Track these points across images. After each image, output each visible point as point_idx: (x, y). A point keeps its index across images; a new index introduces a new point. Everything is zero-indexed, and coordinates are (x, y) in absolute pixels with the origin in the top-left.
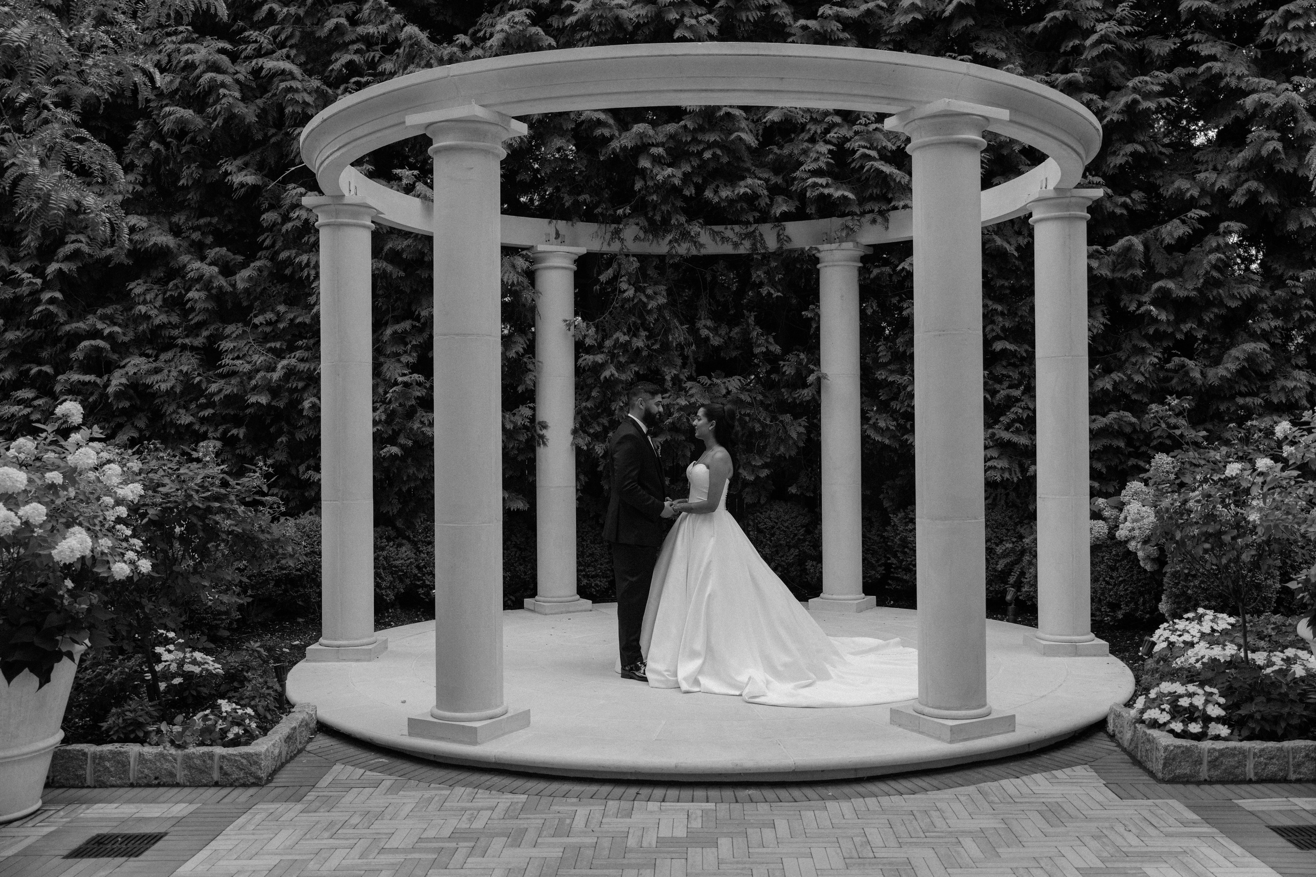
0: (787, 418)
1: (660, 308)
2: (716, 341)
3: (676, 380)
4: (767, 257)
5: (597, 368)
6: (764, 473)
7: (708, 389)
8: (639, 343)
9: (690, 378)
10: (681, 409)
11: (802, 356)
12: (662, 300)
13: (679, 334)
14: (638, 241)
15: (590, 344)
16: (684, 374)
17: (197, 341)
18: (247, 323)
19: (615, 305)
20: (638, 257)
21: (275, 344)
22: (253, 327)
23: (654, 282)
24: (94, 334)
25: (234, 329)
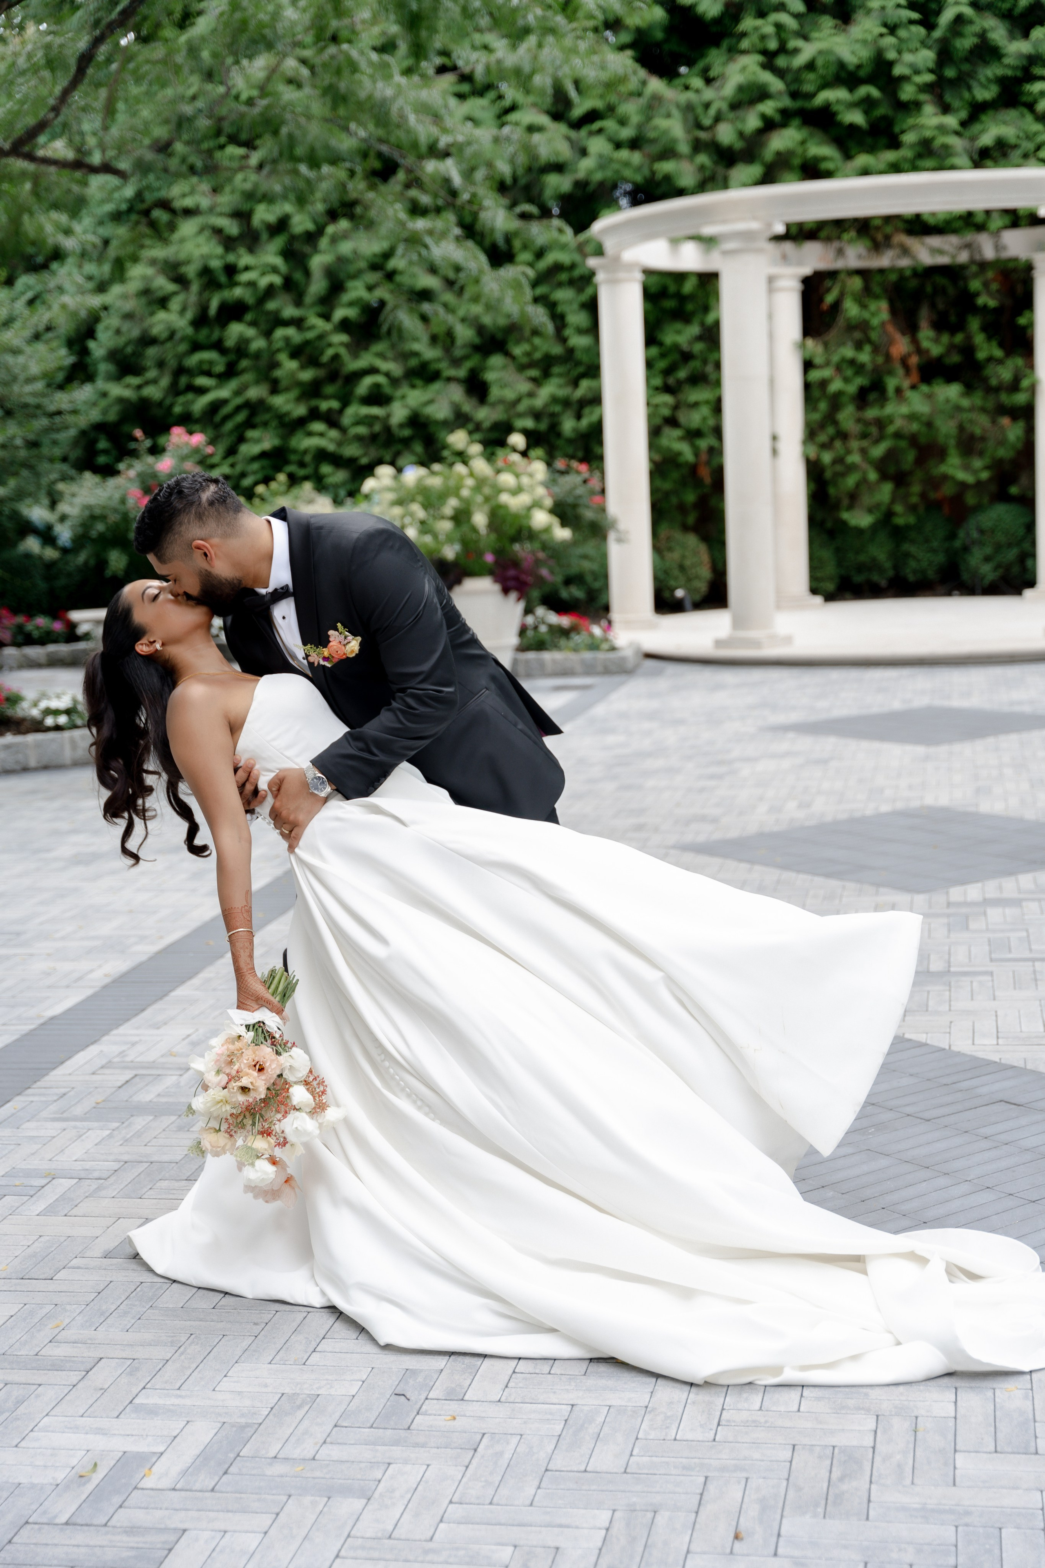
0: (1005, 421)
1: (883, 324)
2: (936, 350)
3: (899, 391)
4: (983, 265)
5: (824, 384)
6: (985, 475)
7: (930, 397)
8: (864, 357)
9: (913, 387)
10: (904, 417)
11: (1020, 361)
12: (885, 315)
13: (901, 346)
14: (860, 257)
15: (818, 360)
16: (906, 384)
17: (462, 372)
18: (507, 354)
19: (841, 322)
20: (860, 272)
21: (534, 373)
22: (513, 358)
23: (876, 297)
24: (373, 371)
25: (496, 360)
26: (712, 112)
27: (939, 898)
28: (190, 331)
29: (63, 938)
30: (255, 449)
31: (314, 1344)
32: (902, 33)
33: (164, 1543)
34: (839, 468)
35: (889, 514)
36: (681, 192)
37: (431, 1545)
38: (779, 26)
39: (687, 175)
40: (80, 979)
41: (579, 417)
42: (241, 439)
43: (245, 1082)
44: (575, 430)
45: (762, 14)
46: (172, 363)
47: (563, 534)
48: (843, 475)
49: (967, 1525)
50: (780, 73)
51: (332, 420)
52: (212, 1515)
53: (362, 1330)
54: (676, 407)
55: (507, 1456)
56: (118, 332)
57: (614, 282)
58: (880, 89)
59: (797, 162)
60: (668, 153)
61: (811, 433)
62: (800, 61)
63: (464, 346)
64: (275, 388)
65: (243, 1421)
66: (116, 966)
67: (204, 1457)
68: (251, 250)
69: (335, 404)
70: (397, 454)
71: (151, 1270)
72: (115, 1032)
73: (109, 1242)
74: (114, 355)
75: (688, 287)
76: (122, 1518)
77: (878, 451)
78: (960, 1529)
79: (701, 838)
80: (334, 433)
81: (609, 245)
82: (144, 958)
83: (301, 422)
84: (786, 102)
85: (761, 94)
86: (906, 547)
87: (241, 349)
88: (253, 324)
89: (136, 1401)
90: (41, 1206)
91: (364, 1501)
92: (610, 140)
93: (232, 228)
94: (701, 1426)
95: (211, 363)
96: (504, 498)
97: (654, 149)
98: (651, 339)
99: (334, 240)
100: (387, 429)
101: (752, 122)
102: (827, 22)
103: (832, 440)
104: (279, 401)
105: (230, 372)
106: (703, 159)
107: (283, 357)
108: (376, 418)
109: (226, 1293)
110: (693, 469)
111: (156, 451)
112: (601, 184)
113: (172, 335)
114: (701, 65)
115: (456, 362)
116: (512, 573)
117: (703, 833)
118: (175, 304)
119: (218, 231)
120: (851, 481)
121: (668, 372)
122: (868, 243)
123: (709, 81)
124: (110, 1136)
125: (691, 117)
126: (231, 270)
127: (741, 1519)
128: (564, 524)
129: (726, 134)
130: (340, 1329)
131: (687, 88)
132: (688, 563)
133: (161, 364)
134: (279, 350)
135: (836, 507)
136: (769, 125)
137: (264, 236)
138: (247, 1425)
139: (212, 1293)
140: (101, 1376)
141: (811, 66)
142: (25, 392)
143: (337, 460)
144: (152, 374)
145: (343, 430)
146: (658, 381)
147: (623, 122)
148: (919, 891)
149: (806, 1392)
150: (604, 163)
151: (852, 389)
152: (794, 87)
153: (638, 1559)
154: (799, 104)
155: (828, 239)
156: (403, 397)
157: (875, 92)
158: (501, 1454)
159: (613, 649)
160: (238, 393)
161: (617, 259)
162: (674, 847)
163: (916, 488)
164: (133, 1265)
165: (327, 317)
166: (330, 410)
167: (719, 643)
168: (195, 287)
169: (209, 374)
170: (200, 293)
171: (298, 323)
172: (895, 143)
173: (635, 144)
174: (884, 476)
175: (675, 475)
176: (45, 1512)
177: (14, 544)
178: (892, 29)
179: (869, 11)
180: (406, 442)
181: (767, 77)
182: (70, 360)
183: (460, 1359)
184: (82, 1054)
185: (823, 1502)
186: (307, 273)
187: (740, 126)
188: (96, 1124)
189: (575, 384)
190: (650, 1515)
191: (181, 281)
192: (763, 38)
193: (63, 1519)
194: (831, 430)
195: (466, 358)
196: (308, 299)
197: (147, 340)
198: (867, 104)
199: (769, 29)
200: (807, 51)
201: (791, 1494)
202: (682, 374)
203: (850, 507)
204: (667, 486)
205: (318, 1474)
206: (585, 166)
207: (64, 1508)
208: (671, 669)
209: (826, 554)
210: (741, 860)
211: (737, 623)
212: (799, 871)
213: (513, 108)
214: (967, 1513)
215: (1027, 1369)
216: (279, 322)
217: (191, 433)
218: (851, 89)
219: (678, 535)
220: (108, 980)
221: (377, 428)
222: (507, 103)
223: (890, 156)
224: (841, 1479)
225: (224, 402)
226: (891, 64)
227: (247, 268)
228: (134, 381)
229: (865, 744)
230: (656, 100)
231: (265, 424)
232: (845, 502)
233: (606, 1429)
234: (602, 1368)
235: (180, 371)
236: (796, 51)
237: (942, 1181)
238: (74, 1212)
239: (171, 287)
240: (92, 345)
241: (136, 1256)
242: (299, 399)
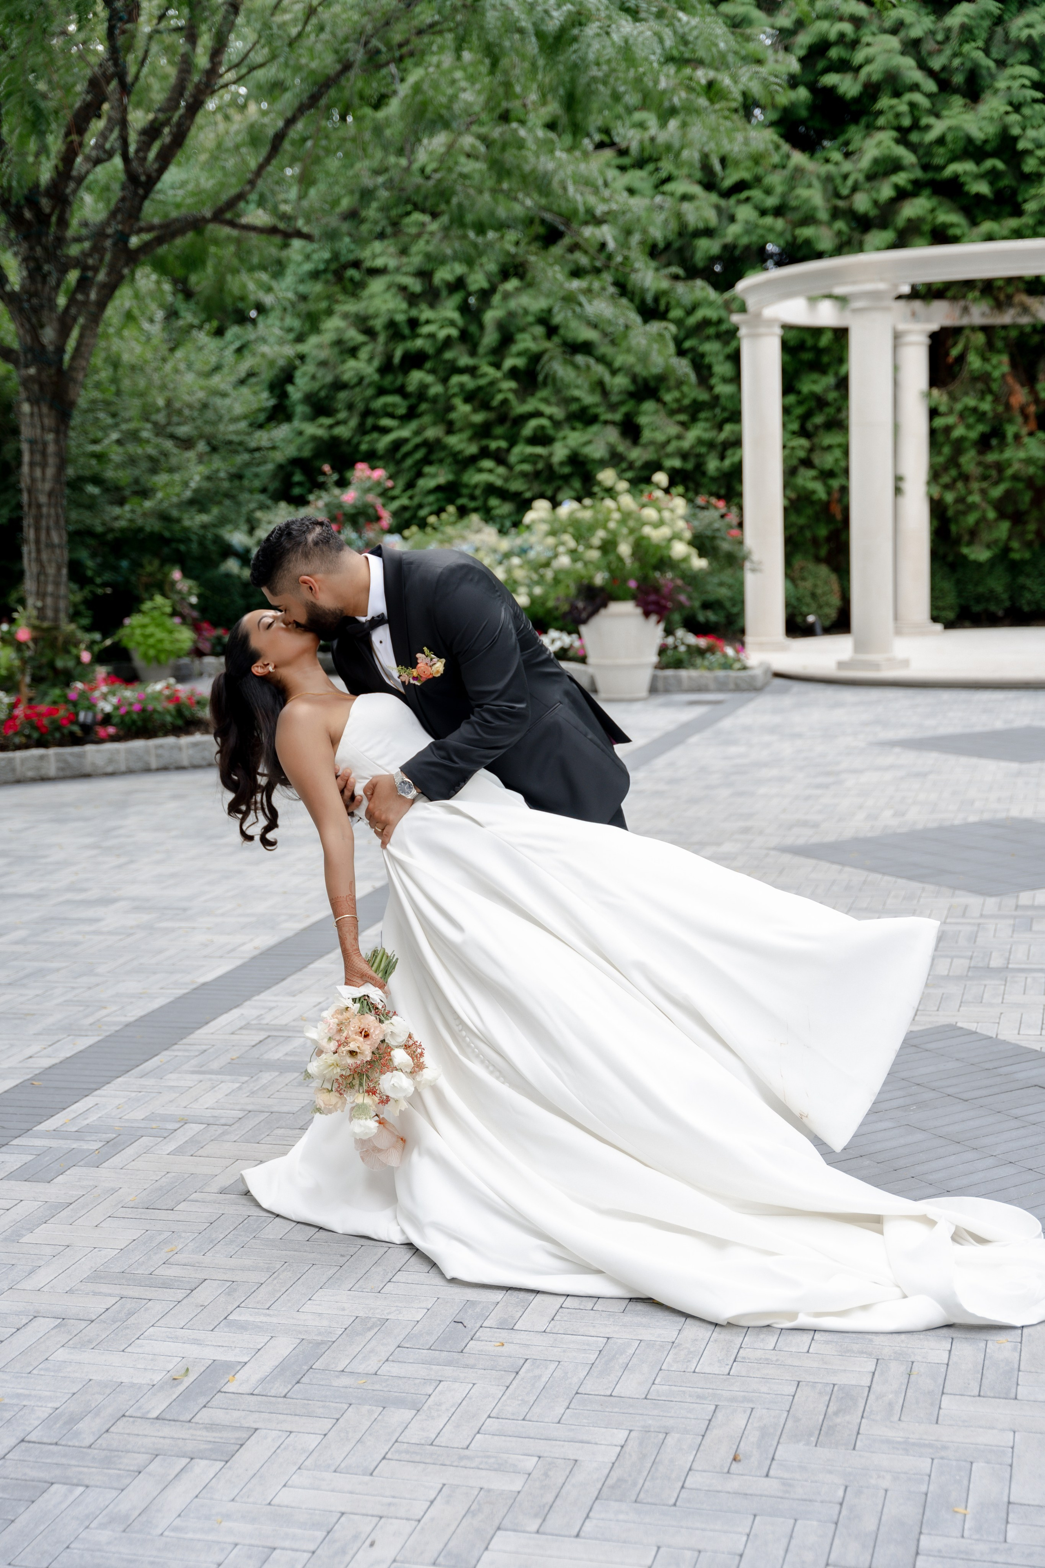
1: (1003, 376)
3: (1017, 437)
5: (948, 429)
8: (986, 406)
9: (1031, 434)
10: (1021, 461)
12: (1005, 368)
13: (1020, 396)
14: (983, 314)
15: (943, 409)
16: (1024, 431)
17: (618, 416)
18: (659, 400)
19: (965, 374)
20: (985, 329)
21: (683, 417)
22: (664, 404)
23: (999, 352)
24: (538, 414)
25: (649, 406)
26: (850, 182)
27: (1009, 902)
28: (376, 377)
29: (223, 915)
30: (432, 483)
31: (390, 1275)
32: (1027, 111)
33: (237, 1439)
34: (961, 507)
35: (1007, 550)
36: (819, 255)
37: (466, 1452)
38: (912, 105)
39: (824, 238)
40: (233, 950)
41: (722, 458)
42: (419, 474)
43: (353, 1046)
44: (718, 469)
45: (897, 94)
46: (361, 406)
47: (699, 563)
48: (965, 513)
49: (942, 1458)
50: (912, 147)
51: (500, 458)
52: (281, 1417)
53: (434, 1265)
54: (811, 450)
55: (544, 1379)
56: (314, 377)
57: (755, 336)
58: (1005, 162)
59: (926, 228)
60: (809, 220)
61: (935, 474)
62: (931, 136)
63: (621, 393)
64: (450, 429)
65: (319, 1338)
66: (265, 940)
67: (281, 1368)
68: (432, 306)
69: (503, 444)
70: (558, 489)
71: (259, 1206)
72: (256, 998)
73: (225, 1180)
74: (310, 399)
75: (825, 341)
76: (205, 1416)
77: (997, 492)
78: (935, 1461)
79: (801, 841)
80: (501, 470)
81: (751, 303)
82: (290, 934)
83: (473, 460)
84: (918, 174)
85: (896, 166)
86: (1021, 580)
87: (421, 394)
88: (432, 371)
89: (230, 1317)
90: (172, 1146)
91: (414, 1412)
92: (756, 207)
93: (416, 285)
94: (719, 1361)
95: (394, 405)
96: (647, 530)
97: (796, 216)
98: (788, 388)
99: (506, 296)
100: (549, 466)
101: (886, 192)
102: (958, 101)
103: (954, 481)
104: (454, 441)
105: (411, 414)
106: (840, 225)
107: (457, 402)
108: (540, 456)
109: (321, 1228)
110: (826, 506)
111: (343, 483)
112: (747, 248)
113: (361, 380)
114: (841, 139)
115: (613, 407)
116: (652, 598)
117: (803, 837)
118: (364, 354)
119: (403, 289)
120: (971, 519)
121: (805, 418)
122: (991, 302)
123: (847, 155)
124: (239, 1088)
125: (830, 187)
126: (414, 323)
127: (742, 1444)
128: (701, 555)
129: (862, 203)
130: (415, 1263)
131: (827, 161)
132: (819, 591)
133: (350, 407)
134: (454, 395)
135: (957, 542)
136: (902, 195)
137: (444, 293)
138: (323, 1342)
139: (308, 1228)
140: (203, 1295)
141: (941, 141)
142: (230, 430)
143: (503, 494)
144: (342, 415)
145: (510, 467)
146: (795, 426)
147: (768, 192)
148: (991, 895)
149: (817, 1336)
150: (749, 228)
151: (973, 435)
152: (925, 160)
153: (645, 1473)
154: (930, 175)
155: (954, 298)
156: (564, 438)
157: (1000, 165)
158: (540, 1377)
159: (745, 668)
160: (417, 433)
161: (758, 315)
162: (774, 849)
163: (1032, 527)
164: (244, 1200)
165: (497, 366)
166: (499, 449)
167: (841, 665)
168: (382, 339)
169: (392, 416)
170: (386, 344)
171: (472, 371)
172: (1018, 212)
173: (779, 211)
174: (1002, 515)
175: (809, 511)
176: (140, 1408)
177: (216, 565)
178: (1017, 107)
179: (996, 91)
180: (566, 479)
181: (901, 151)
182: (272, 402)
183: (516, 1293)
184: (225, 1016)
185: (817, 1432)
186: (481, 327)
187: (874, 195)
188: (228, 1078)
189: (720, 428)
190: (662, 1436)
191: (370, 333)
192: (898, 115)
193: (154, 1414)
194: (953, 472)
195: (622, 403)
196: (481, 350)
197: (339, 385)
198: (992, 176)
199: (903, 108)
200: (938, 128)
201: (790, 1423)
202: (819, 419)
203: (970, 543)
204: (802, 521)
205: (377, 1387)
206: (733, 231)
207: (157, 1406)
208: (797, 687)
209: (947, 585)
210: (833, 862)
211: (859, 647)
212: (884, 874)
213: (669, 179)
214: (944, 1448)
215: (1019, 1324)
216: (455, 369)
217: (373, 468)
218: (978, 163)
219: (811, 566)
220: (256, 952)
221: (540, 466)
222: (664, 174)
223: (1013, 223)
224: (836, 1414)
225: (405, 441)
226: (1015, 139)
227: (428, 322)
228: (327, 421)
229: (964, 760)
230: (799, 171)
231: (441, 461)
232: (966, 538)
233: (634, 1360)
234: (640, 1307)
235: (367, 413)
236: (928, 127)
237: (970, 1155)
238: (200, 1152)
239: (360, 338)
240: (290, 389)
241: (247, 1193)
242: (471, 439)
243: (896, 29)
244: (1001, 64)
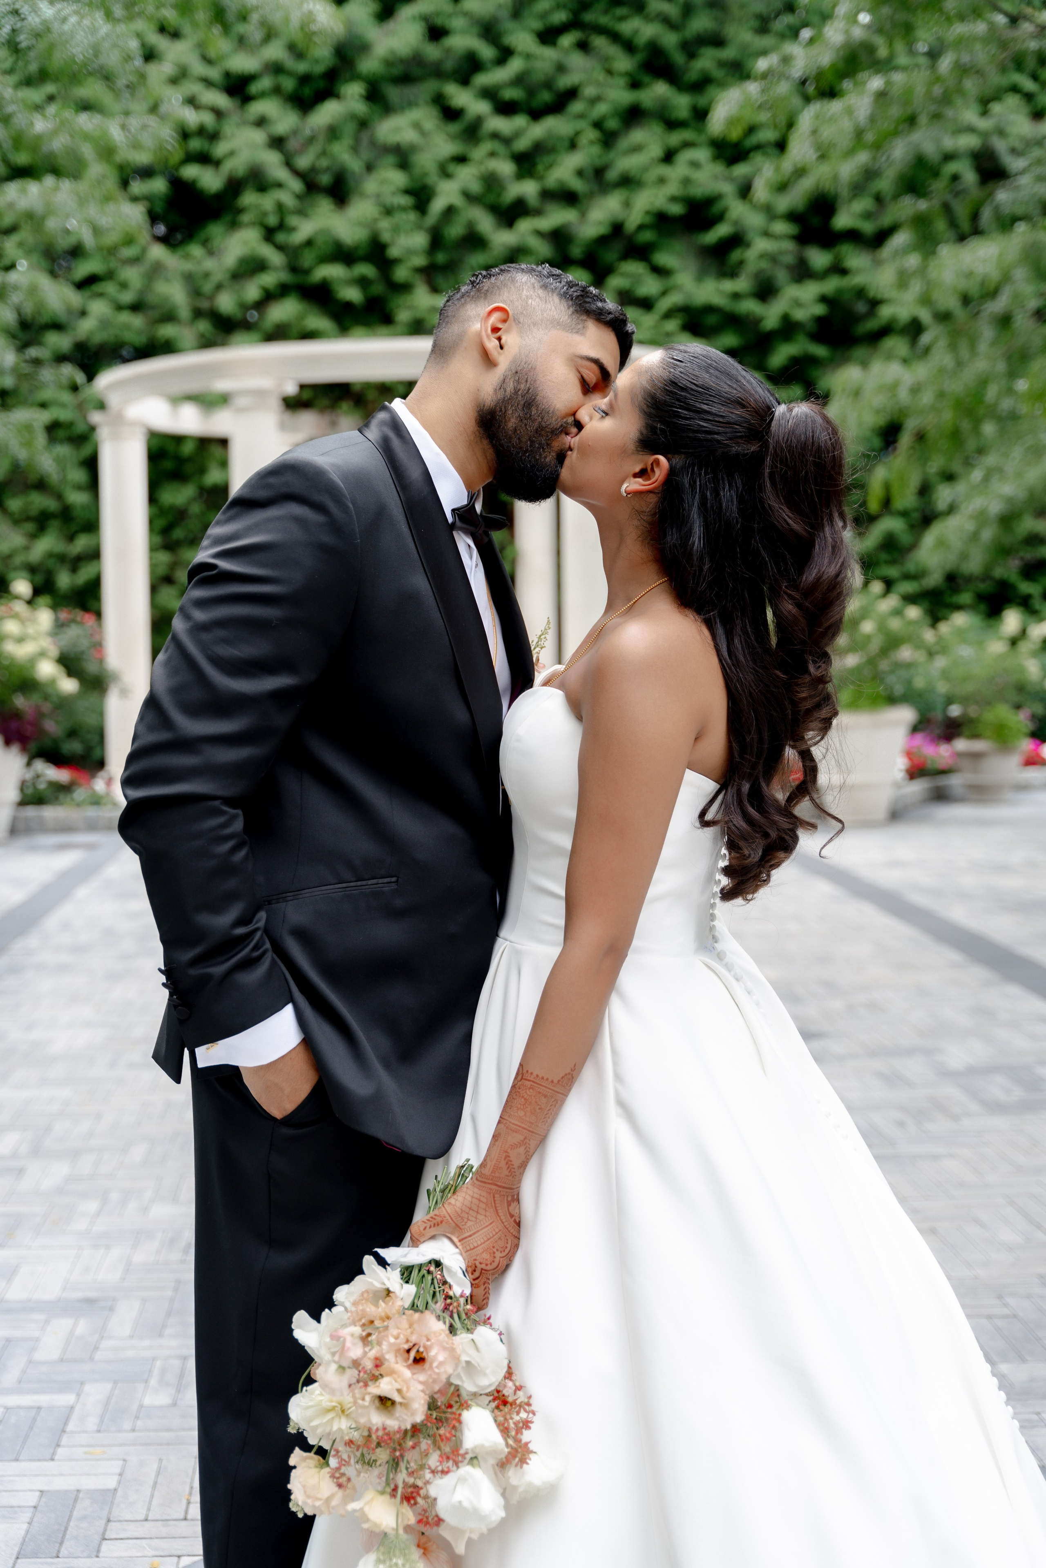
18: (2, 507)
21: (29, 527)
22: (8, 513)
26: (212, 281)
38: (278, 203)
39: (187, 339)
45: (262, 191)
47: (68, 685)
50: (280, 248)
57: (115, 438)
58: (375, 268)
60: (169, 317)
62: (299, 237)
81: (112, 401)
84: (285, 276)
85: (261, 266)
92: (112, 302)
97: (155, 313)
98: (153, 499)
101: (252, 291)
106: (205, 325)
114: (202, 237)
121: (168, 529)
123: (210, 252)
125: (191, 285)
128: (70, 676)
129: (226, 303)
131: (189, 257)
136: (269, 297)
141: (309, 243)
146: (159, 539)
147: (124, 286)
150: (104, 323)
152: (293, 262)
154: (297, 278)
157: (370, 271)
161: (119, 415)
172: (391, 320)
173: (136, 307)
178: (388, 211)
179: (365, 195)
181: (267, 251)
187: (239, 295)
192: (263, 213)
198: (363, 282)
199: (269, 206)
200: (306, 229)
206: (84, 327)
226: (385, 246)
230: (157, 266)
236: (295, 228)
243: (261, 122)
244: (370, 168)
